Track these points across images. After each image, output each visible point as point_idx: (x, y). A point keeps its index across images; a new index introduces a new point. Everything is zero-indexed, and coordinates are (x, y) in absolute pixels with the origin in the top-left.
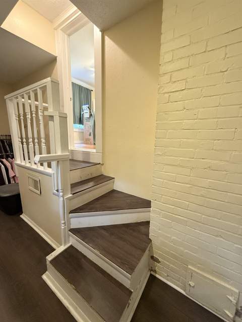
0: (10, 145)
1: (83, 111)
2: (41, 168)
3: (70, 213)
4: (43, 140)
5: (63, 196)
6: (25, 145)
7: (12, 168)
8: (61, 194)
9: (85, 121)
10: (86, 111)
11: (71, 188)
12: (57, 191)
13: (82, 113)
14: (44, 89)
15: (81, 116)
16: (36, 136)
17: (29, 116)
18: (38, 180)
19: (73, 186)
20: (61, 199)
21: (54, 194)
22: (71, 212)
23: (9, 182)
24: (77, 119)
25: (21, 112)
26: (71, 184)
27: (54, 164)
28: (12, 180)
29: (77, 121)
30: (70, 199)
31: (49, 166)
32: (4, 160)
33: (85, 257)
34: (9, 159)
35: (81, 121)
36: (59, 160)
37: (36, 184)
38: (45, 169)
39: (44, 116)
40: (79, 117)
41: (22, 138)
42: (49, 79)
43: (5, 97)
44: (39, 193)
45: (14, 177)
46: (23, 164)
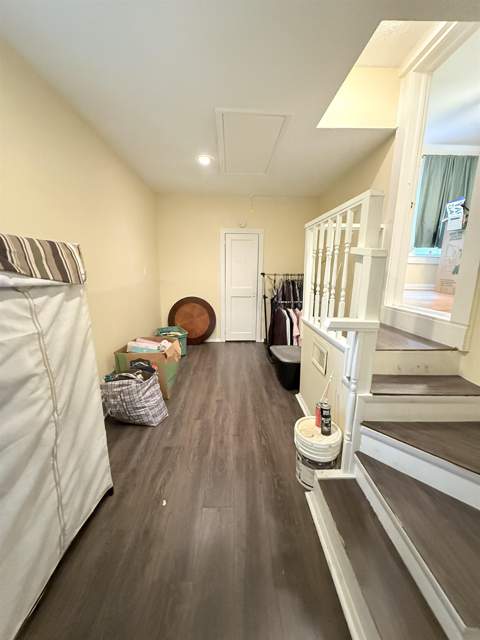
0: (301, 290)
1: (446, 216)
2: (332, 335)
3: (362, 424)
4: (343, 293)
5: (355, 391)
6: (318, 296)
7: (298, 324)
8: (353, 386)
9: (446, 240)
10: (455, 215)
11: (373, 382)
12: (349, 378)
13: (442, 220)
14: (357, 210)
15: (441, 227)
16: (334, 284)
17: (329, 253)
18: (325, 352)
19: (378, 379)
20: (352, 395)
21: (343, 382)
22: (365, 424)
23: (292, 343)
24: (428, 236)
25: (321, 247)
26: (374, 376)
27: (351, 334)
28: (295, 340)
29: (425, 239)
30: (366, 400)
31: (345, 334)
32: (291, 311)
33: (374, 515)
34: (297, 309)
35: (436, 240)
36: (359, 330)
37: (323, 357)
38: (336, 337)
39: (350, 255)
40: (432, 232)
41: (315, 285)
42: (367, 194)
43: (306, 225)
44: (324, 372)
45: (298, 337)
46: (311, 322)
